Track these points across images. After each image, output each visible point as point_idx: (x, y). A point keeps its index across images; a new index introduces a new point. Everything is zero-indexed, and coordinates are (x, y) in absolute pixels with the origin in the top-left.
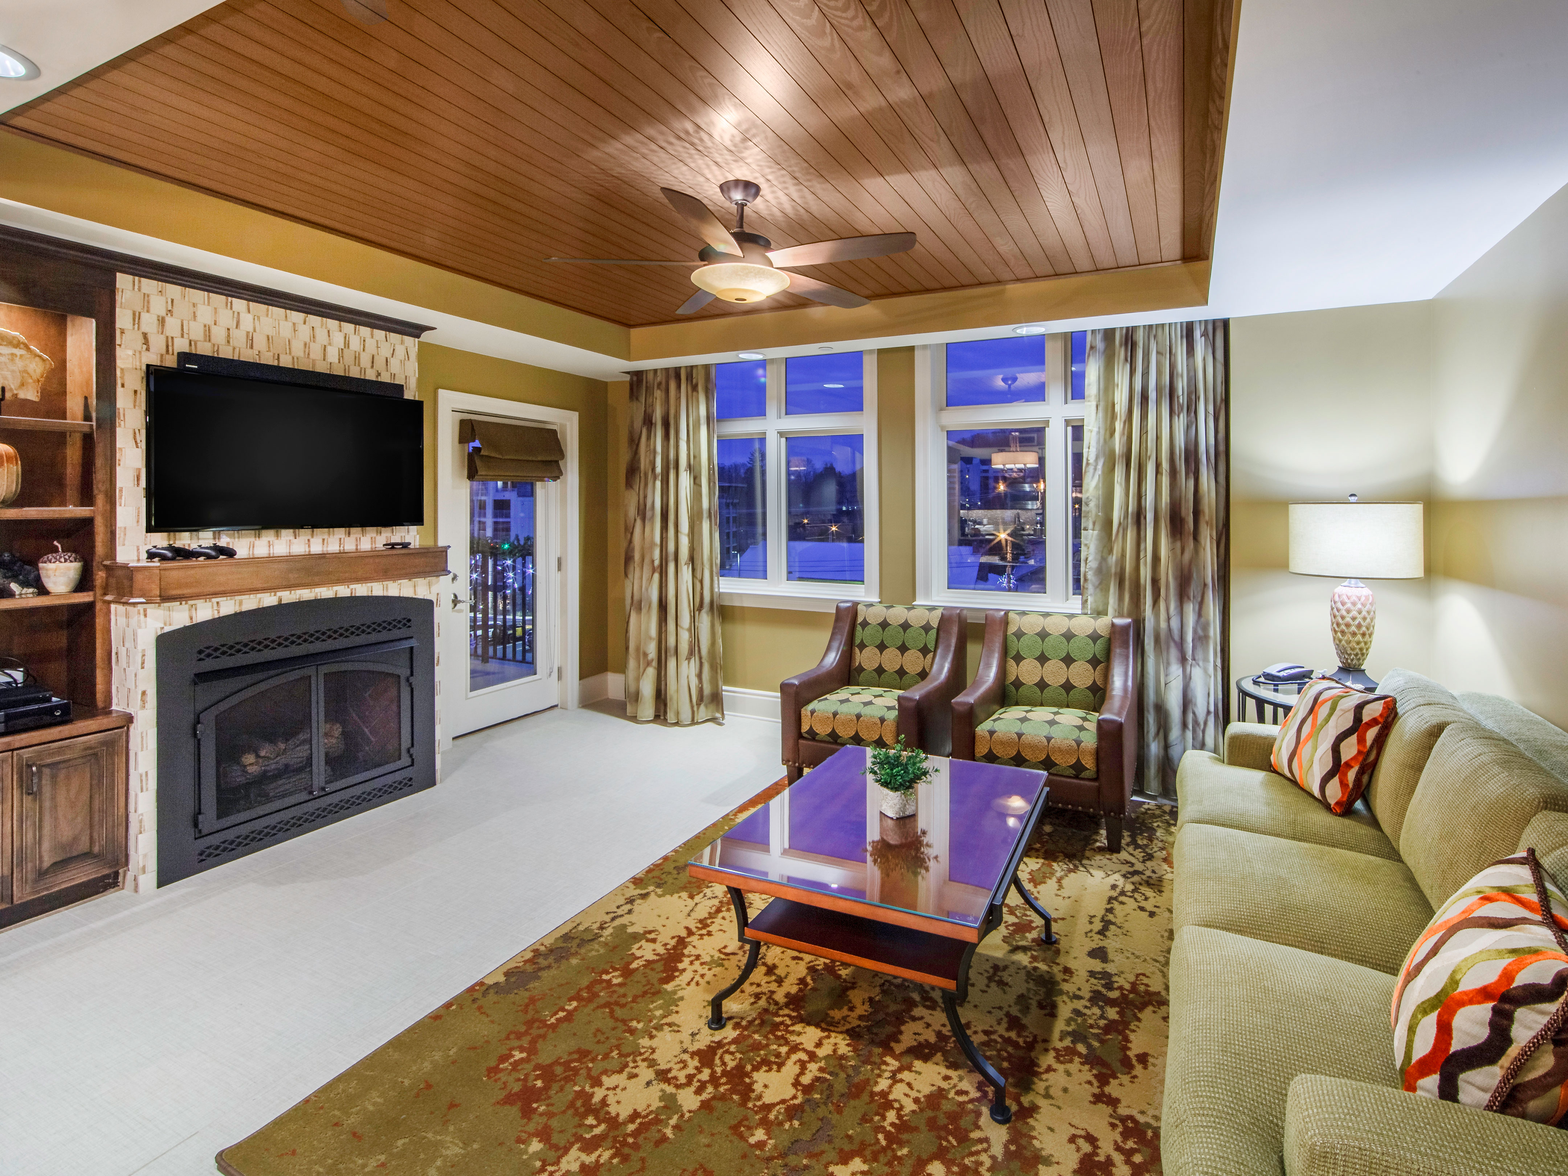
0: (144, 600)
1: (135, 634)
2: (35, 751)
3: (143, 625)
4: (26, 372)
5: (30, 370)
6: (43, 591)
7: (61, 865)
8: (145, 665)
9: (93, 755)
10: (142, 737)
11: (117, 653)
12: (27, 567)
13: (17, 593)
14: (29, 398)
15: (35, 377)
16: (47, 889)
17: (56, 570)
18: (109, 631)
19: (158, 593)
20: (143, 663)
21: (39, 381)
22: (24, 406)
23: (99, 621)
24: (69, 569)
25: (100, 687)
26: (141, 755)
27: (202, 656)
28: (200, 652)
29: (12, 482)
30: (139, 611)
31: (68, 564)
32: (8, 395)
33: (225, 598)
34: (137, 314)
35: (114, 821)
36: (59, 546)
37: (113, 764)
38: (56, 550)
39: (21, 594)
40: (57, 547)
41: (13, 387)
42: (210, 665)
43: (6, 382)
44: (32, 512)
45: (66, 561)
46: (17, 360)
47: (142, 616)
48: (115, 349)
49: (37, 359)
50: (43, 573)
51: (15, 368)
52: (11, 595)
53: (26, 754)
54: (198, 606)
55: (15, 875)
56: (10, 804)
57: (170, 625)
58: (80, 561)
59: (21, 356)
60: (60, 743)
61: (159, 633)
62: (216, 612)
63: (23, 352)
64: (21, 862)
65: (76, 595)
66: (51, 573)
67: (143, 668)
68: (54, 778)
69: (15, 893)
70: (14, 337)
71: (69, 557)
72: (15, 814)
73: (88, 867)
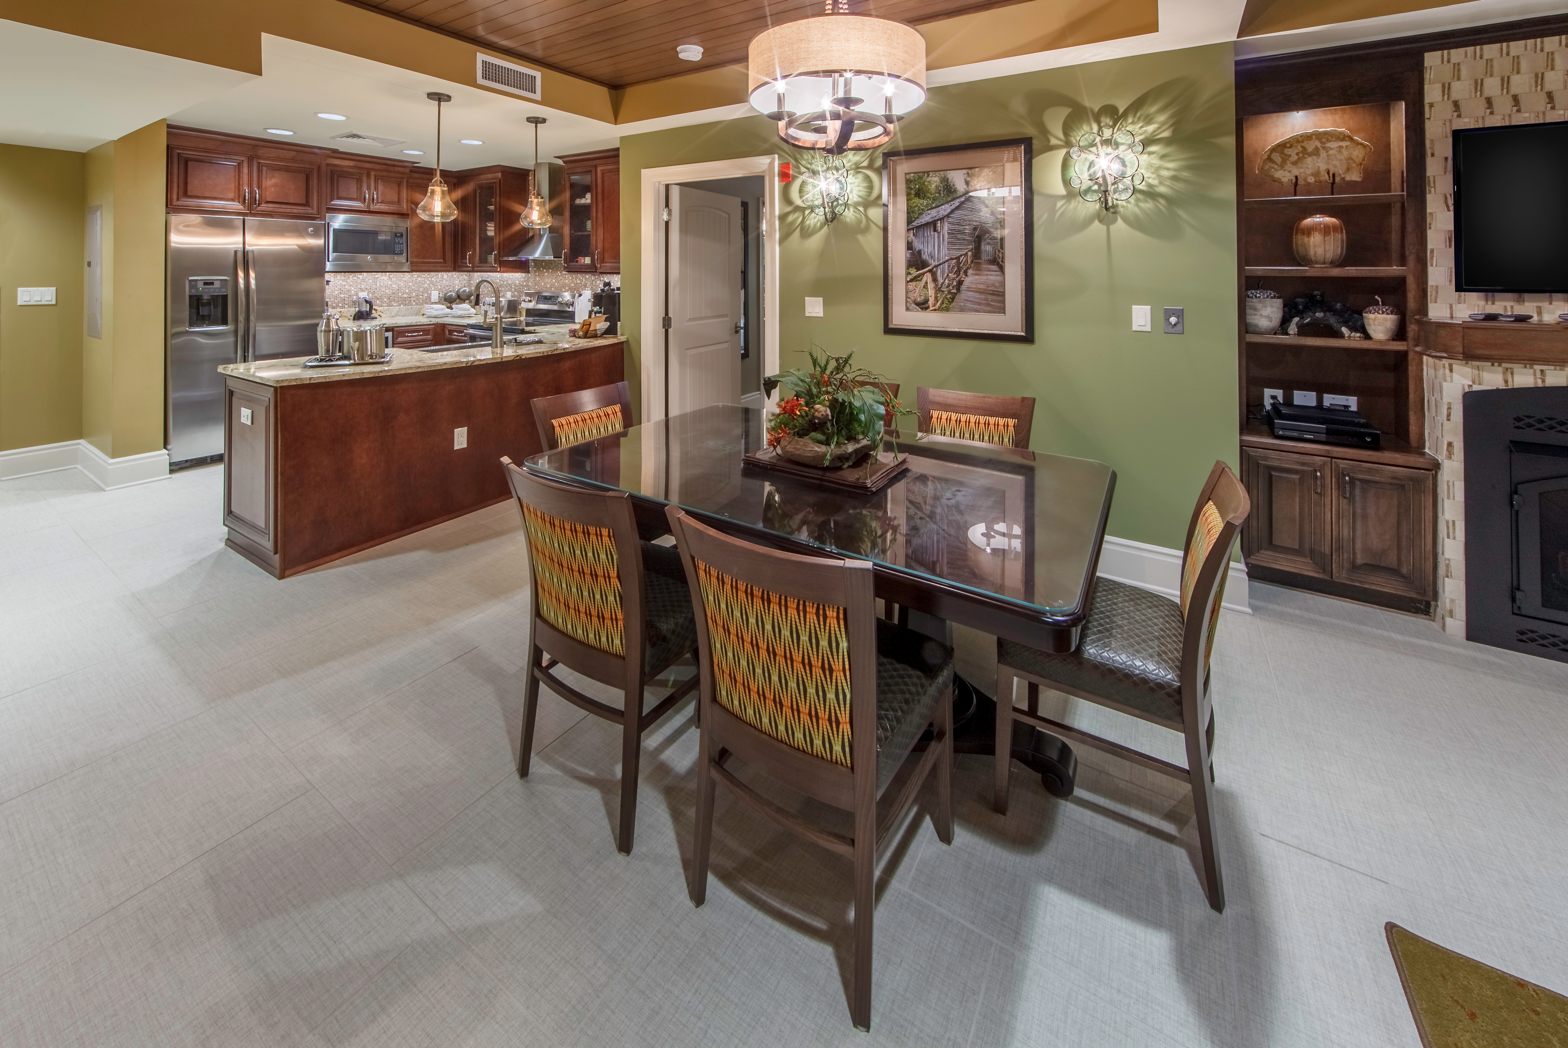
0: (1446, 355)
1: (1441, 387)
2: (1347, 464)
3: (1448, 379)
4: (1350, 158)
5: (1354, 156)
6: (1368, 337)
7: (1374, 568)
8: (1452, 417)
9: (1398, 485)
10: (1448, 486)
11: (1428, 401)
12: (1356, 316)
13: (1346, 335)
14: (1354, 179)
15: (1358, 161)
16: (1360, 582)
17: (1375, 320)
18: (1421, 379)
19: (1461, 350)
20: (1449, 415)
21: (1361, 164)
22: (1352, 186)
23: (1412, 369)
24: (1386, 320)
25: (1413, 428)
26: (1447, 503)
27: (1521, 424)
28: (1518, 419)
29: (1338, 247)
30: (1444, 364)
31: (1384, 316)
32: (1337, 179)
33: (1553, 367)
34: (1447, 86)
35: (1421, 553)
36: (1380, 300)
37: (1420, 501)
38: (1377, 303)
39: (1349, 337)
40: (1378, 301)
41: (1341, 172)
42: (1529, 436)
43: (1336, 170)
44: (1352, 271)
45: (1383, 313)
46: (1344, 150)
47: (1447, 371)
48: (1424, 123)
49: (1359, 146)
50: (1366, 321)
51: (1342, 157)
52: (1342, 336)
53: (1343, 464)
54: (1515, 370)
55: (1334, 557)
56: (1330, 499)
57: (1480, 384)
58: (1396, 314)
59: (1347, 146)
60: (1370, 464)
61: (1467, 390)
62: (1539, 381)
63: (1348, 143)
64: (1338, 550)
65: (1394, 343)
66: (1371, 322)
67: (1448, 420)
68: (1364, 491)
69: (1334, 571)
70: (1341, 133)
71: (1387, 310)
72: (1333, 509)
73: (1395, 582)
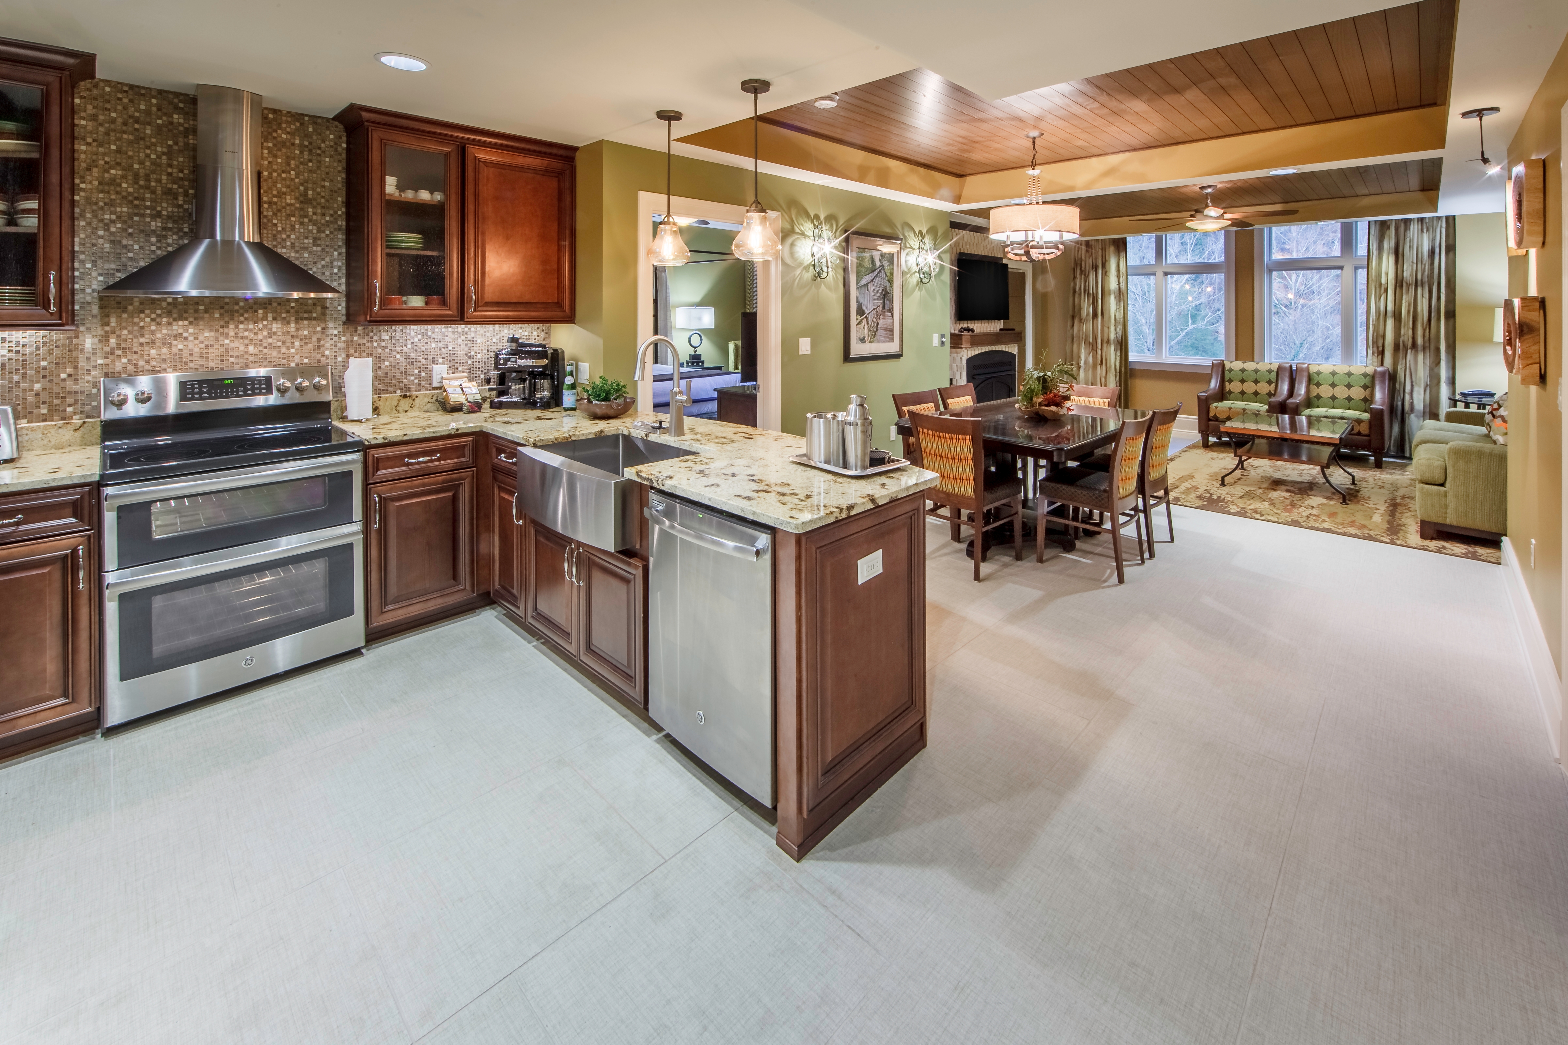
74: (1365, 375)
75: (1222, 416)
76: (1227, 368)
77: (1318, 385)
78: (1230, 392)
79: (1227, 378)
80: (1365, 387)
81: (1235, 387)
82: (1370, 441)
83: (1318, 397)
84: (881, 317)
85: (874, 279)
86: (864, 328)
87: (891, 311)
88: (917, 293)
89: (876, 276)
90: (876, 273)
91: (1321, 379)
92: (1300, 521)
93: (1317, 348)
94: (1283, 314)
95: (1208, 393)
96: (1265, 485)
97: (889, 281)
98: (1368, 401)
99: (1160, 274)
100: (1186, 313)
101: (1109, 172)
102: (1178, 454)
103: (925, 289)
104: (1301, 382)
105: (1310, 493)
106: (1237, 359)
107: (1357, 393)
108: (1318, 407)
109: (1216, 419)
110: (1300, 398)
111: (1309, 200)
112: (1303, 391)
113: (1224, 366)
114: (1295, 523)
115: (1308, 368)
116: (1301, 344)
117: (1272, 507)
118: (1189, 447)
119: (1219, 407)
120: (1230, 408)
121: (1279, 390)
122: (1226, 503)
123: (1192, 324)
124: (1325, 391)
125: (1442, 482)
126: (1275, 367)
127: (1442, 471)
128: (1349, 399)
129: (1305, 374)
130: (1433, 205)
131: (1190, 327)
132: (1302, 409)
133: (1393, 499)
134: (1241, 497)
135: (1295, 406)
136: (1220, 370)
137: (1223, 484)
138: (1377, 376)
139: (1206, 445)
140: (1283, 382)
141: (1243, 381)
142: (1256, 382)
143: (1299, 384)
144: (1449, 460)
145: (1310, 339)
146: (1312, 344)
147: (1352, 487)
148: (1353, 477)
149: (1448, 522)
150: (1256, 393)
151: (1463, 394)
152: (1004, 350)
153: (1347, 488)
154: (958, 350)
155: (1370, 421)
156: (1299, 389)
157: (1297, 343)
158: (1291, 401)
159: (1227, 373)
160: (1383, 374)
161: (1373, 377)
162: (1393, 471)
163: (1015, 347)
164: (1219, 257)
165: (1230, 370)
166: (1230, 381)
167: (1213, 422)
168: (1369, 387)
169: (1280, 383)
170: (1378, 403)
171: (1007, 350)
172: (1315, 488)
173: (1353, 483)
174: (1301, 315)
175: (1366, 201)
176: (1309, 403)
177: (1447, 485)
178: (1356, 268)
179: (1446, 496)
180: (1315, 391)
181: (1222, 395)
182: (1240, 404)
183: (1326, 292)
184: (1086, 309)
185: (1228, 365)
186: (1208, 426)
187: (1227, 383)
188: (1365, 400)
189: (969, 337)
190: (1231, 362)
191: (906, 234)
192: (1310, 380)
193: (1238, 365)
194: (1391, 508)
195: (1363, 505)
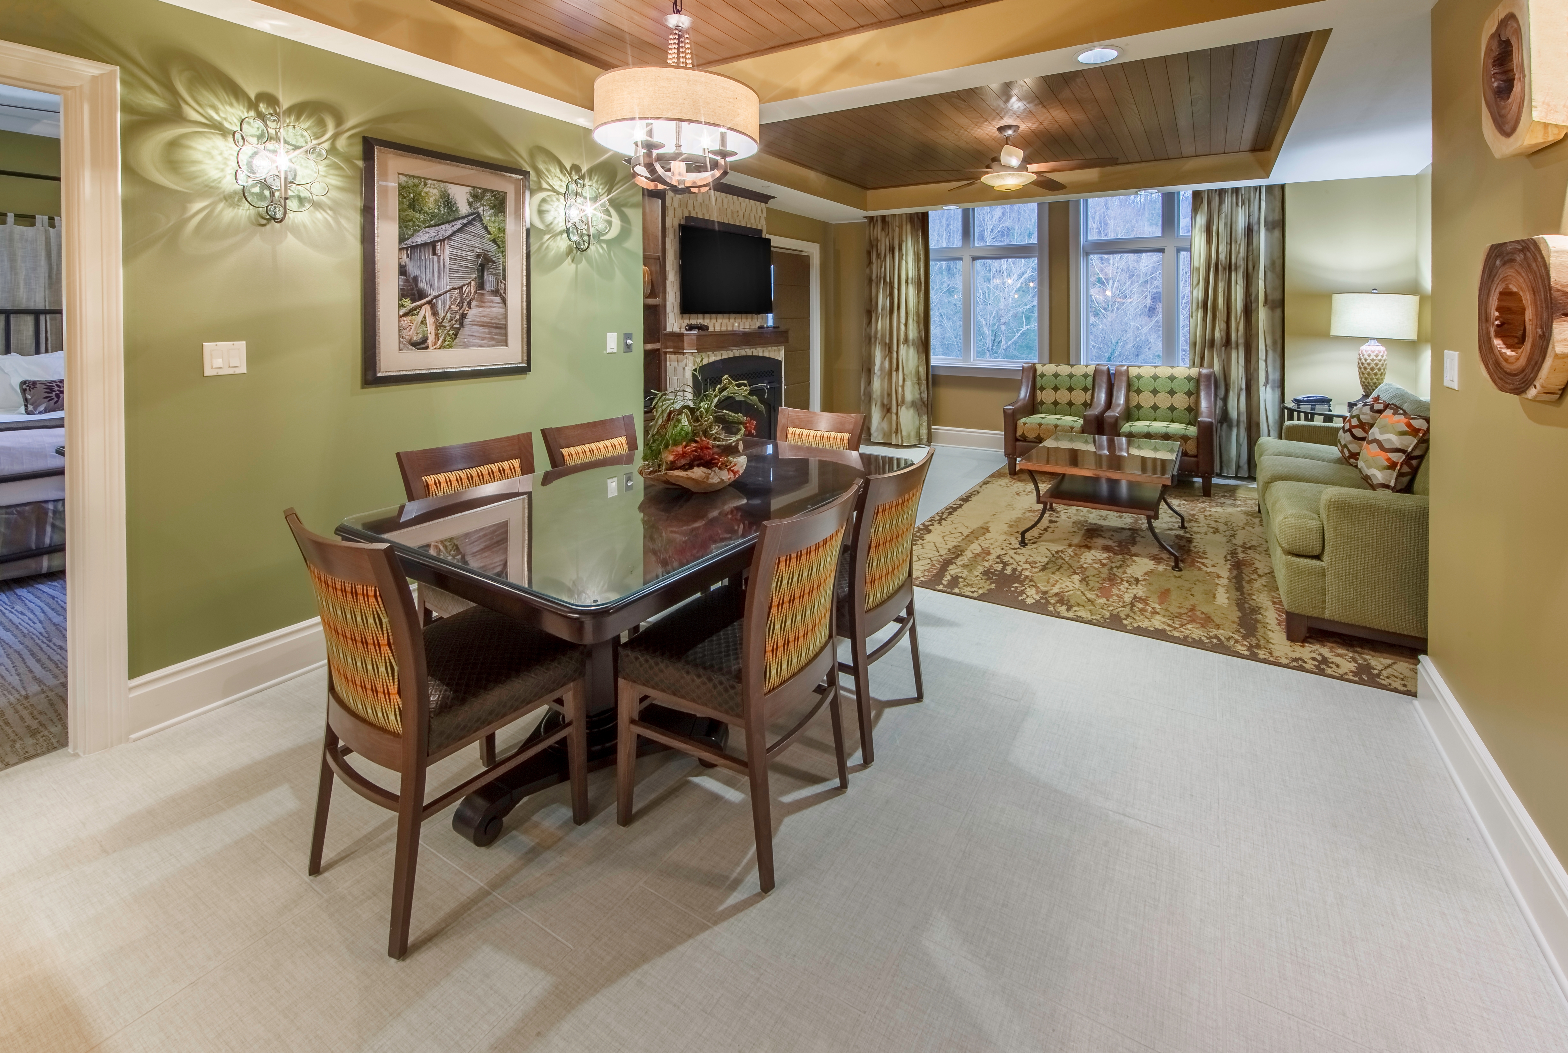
74: (1189, 379)
75: (1031, 435)
76: (1039, 372)
77: (1139, 392)
78: (1042, 403)
79: (1038, 385)
80: (1189, 394)
81: (1046, 396)
82: (1197, 463)
83: (1139, 407)
84: (474, 303)
85: (452, 235)
86: (423, 322)
87: (500, 293)
88: (568, 267)
89: (459, 230)
90: (458, 224)
91: (1141, 384)
92: (1123, 616)
93: (1129, 346)
94: (1102, 316)
95: (1016, 406)
96: (1076, 540)
97: (494, 241)
98: (1193, 411)
99: (967, 259)
100: (1021, 315)
101: (846, 64)
102: (978, 488)
103: (587, 260)
104: (1120, 390)
105: (1134, 550)
106: (1050, 362)
107: (1181, 401)
108: (1138, 420)
109: (1024, 439)
110: (1118, 409)
111: (1129, 163)
112: (1122, 401)
113: (1035, 370)
114: (1114, 623)
115: (1127, 370)
116: (1117, 343)
117: (1083, 588)
118: (993, 476)
119: (1029, 423)
120: (1040, 425)
121: (1095, 400)
122: (1021, 583)
123: (1026, 325)
124: (1146, 400)
125: (1317, 553)
126: (1091, 370)
127: (1319, 536)
128: (1172, 408)
129: (1124, 379)
130: (1266, 169)
131: (1025, 328)
132: (1122, 424)
133: (1234, 553)
134: (1044, 568)
135: (1113, 420)
136: (1031, 375)
137: (1023, 543)
138: (1202, 379)
139: (1014, 472)
140: (1100, 390)
141: (1056, 389)
142: (1070, 389)
143: (1117, 392)
144: (1328, 520)
145: (1124, 339)
146: (1125, 343)
147: (1181, 532)
148: (1182, 518)
149: (1327, 615)
150: (1070, 404)
151: (1297, 401)
152: (761, 354)
153: (1177, 536)
154: (680, 357)
155: (1198, 438)
156: (1118, 397)
157: (1114, 342)
158: (1109, 414)
159: (1038, 378)
160: (1208, 377)
161: (1198, 381)
162: (1222, 500)
163: (780, 350)
164: (1034, 240)
165: (1043, 375)
166: (1042, 389)
167: (1021, 443)
168: (1193, 394)
169: (1096, 390)
170: (1204, 415)
171: (766, 355)
172: (1138, 539)
173: (1183, 527)
174: (1117, 317)
175: (1191, 165)
176: (1129, 415)
177: (1326, 557)
178: (1178, 250)
179: (1324, 575)
180: (1135, 399)
181: (1033, 407)
182: (1052, 418)
183: (1136, 296)
184: (882, 301)
185: (1040, 369)
186: (1015, 447)
187: (1038, 392)
188: (1189, 409)
189: (694, 338)
190: (1043, 365)
191: (542, 166)
192: (1129, 386)
193: (1050, 369)
194: (1235, 572)
195: (1200, 569)
